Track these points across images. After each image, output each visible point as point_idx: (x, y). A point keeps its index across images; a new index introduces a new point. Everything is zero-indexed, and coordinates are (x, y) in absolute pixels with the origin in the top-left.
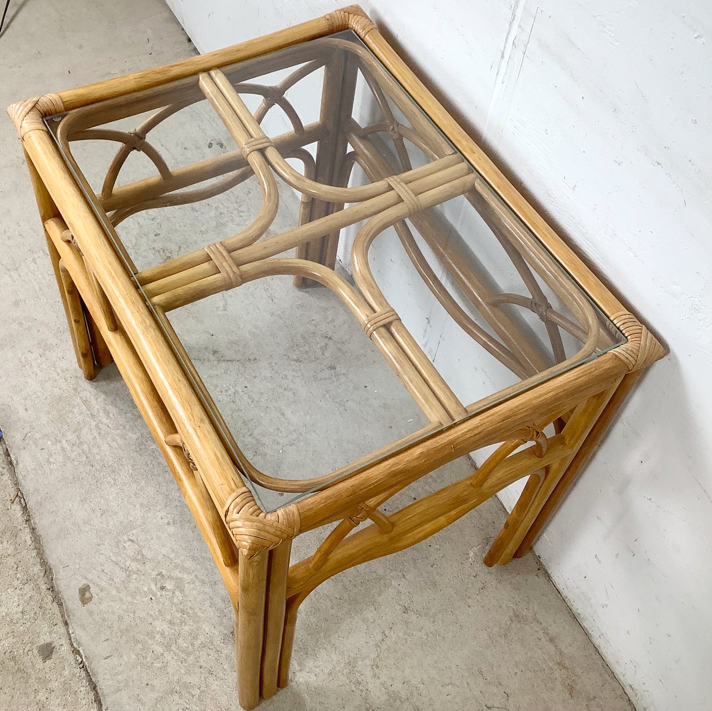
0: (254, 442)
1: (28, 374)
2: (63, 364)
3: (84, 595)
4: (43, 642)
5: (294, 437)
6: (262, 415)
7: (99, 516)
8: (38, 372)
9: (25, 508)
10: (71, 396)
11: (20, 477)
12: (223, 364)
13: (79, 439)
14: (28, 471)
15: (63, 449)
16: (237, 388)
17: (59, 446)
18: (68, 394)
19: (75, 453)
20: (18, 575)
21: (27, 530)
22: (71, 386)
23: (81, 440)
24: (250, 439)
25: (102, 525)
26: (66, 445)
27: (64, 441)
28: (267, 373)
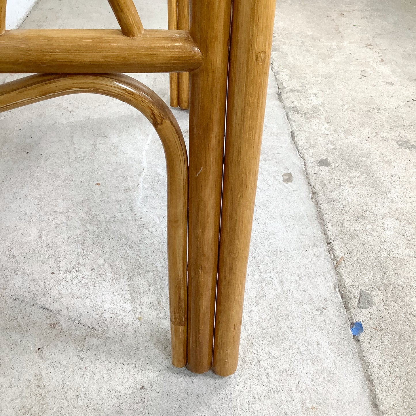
0: (88, 225)
1: (309, 393)
2: (257, 388)
3: (288, 178)
4: (326, 167)
5: (48, 216)
6: (60, 244)
7: (261, 219)
8: (294, 390)
9: (331, 250)
10: (258, 339)
11: (333, 273)
12: (56, 307)
13: (262, 286)
14: (324, 275)
15: (282, 283)
16: (64, 276)
17: (286, 288)
18: (261, 342)
19: (270, 275)
20: (342, 206)
21: (330, 233)
22: (254, 351)
23: (259, 285)
24: (91, 228)
25: (261, 212)
26: (278, 286)
27: (279, 290)
28: (18, 281)
